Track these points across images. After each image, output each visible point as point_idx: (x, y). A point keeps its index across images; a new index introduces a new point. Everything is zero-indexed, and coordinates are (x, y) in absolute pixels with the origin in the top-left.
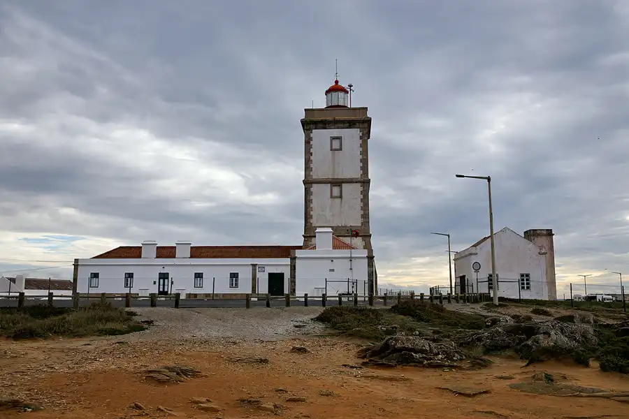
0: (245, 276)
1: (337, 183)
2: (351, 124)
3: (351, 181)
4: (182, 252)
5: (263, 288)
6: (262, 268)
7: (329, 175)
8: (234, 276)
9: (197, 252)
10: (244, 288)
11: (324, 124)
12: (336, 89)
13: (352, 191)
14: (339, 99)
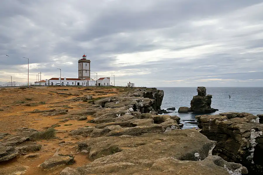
0: (74, 83)
1: (86, 70)
2: (88, 62)
3: (88, 70)
4: (65, 79)
5: (77, 85)
6: (77, 82)
7: (85, 69)
8: (73, 83)
9: (67, 79)
10: (74, 85)
11: (81, 62)
12: (84, 56)
13: (88, 72)
14: (84, 58)
